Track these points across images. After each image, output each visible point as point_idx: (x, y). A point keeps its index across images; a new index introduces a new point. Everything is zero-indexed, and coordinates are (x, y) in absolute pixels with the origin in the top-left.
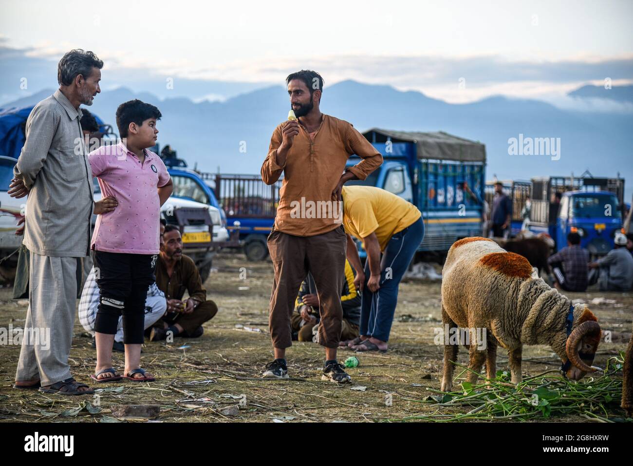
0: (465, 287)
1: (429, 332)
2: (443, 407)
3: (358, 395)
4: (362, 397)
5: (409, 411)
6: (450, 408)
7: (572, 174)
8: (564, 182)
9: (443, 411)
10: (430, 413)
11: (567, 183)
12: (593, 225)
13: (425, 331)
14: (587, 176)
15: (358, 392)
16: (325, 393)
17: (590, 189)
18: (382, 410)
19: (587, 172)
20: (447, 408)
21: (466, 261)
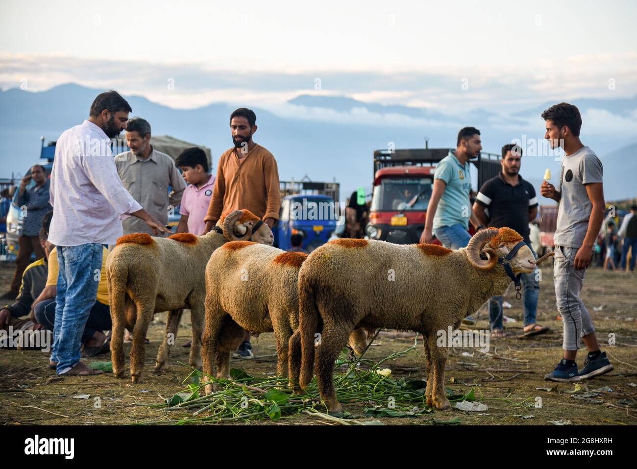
0: (261, 288)
1: (155, 336)
2: (169, 412)
3: (80, 404)
4: (85, 405)
5: (135, 418)
6: (177, 412)
7: (293, 178)
8: (285, 186)
9: (170, 416)
10: (156, 419)
11: (288, 187)
12: (312, 226)
13: (152, 334)
14: (306, 180)
15: (81, 401)
16: (45, 403)
17: (309, 193)
18: (106, 418)
19: (306, 177)
20: (174, 412)
21: (259, 263)
